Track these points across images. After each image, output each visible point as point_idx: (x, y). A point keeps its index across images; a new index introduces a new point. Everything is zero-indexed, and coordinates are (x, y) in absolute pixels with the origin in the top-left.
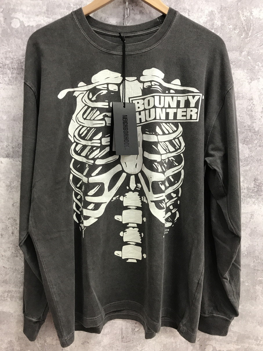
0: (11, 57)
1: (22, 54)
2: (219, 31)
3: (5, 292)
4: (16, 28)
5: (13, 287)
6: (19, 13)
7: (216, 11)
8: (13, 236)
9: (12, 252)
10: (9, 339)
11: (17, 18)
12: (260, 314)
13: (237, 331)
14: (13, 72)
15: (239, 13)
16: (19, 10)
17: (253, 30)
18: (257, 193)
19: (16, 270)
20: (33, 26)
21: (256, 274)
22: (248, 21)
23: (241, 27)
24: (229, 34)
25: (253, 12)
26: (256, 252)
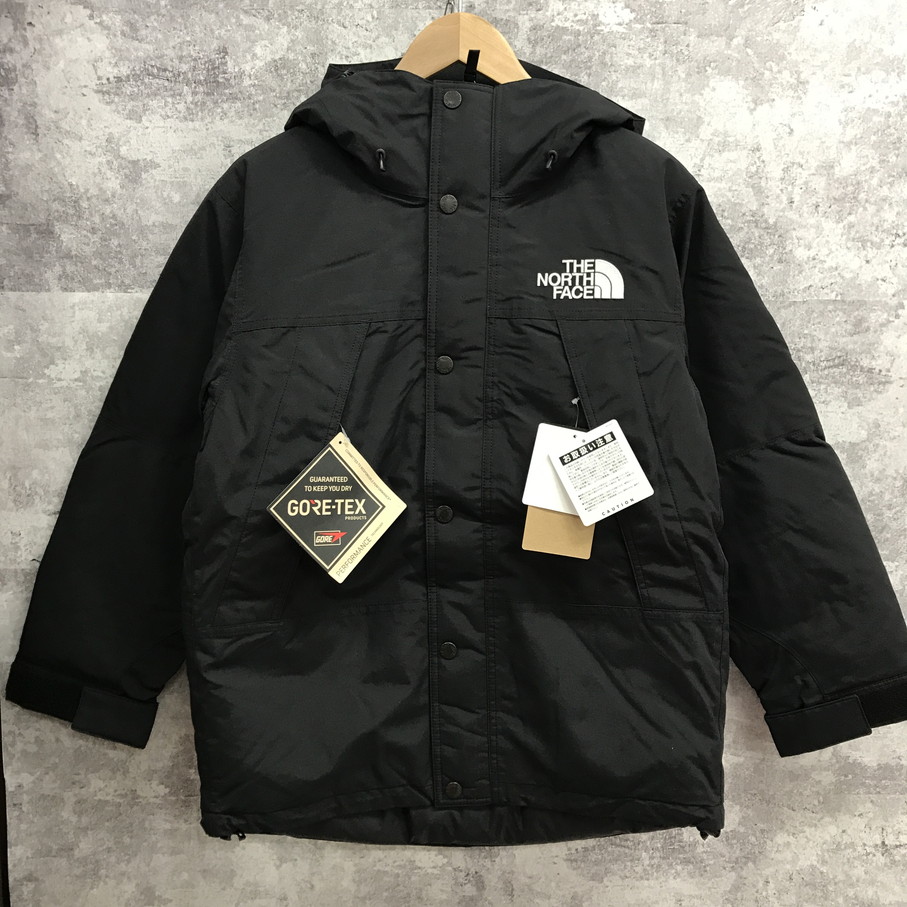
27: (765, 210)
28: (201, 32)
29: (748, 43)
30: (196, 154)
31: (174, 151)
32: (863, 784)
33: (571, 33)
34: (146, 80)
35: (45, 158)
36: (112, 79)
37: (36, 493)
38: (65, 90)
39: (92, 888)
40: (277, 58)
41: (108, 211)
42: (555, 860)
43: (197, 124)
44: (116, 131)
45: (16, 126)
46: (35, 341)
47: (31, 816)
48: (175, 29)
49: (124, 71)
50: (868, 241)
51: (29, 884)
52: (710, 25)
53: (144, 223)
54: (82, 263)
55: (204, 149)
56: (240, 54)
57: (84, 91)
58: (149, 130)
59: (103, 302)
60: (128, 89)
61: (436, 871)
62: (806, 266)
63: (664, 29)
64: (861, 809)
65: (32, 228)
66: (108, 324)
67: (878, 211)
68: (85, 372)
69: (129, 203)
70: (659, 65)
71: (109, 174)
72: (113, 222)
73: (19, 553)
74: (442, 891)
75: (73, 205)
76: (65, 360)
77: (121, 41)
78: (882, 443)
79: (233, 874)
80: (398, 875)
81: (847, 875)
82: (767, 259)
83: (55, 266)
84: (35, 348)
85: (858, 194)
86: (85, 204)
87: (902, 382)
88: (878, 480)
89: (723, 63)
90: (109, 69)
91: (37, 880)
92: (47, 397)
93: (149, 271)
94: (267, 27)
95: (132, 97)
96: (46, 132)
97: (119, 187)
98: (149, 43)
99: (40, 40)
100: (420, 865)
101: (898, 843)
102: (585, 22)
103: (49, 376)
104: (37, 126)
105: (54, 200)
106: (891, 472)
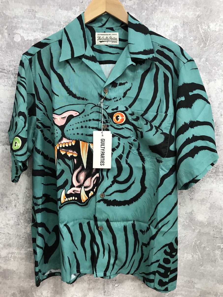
0: (14, 65)
2: (182, 42)
3: (9, 253)
4: (18, 42)
5: (15, 250)
6: (20, 30)
7: (179, 25)
8: (15, 208)
9: (15, 221)
10: (13, 292)
11: (18, 34)
12: (219, 273)
13: (200, 288)
15: (198, 27)
16: (20, 27)
17: (210, 40)
18: (215, 173)
19: (18, 235)
20: (31, 40)
21: (215, 241)
22: (206, 33)
23: (200, 38)
24: (190, 44)
25: (210, 25)
26: (215, 222)
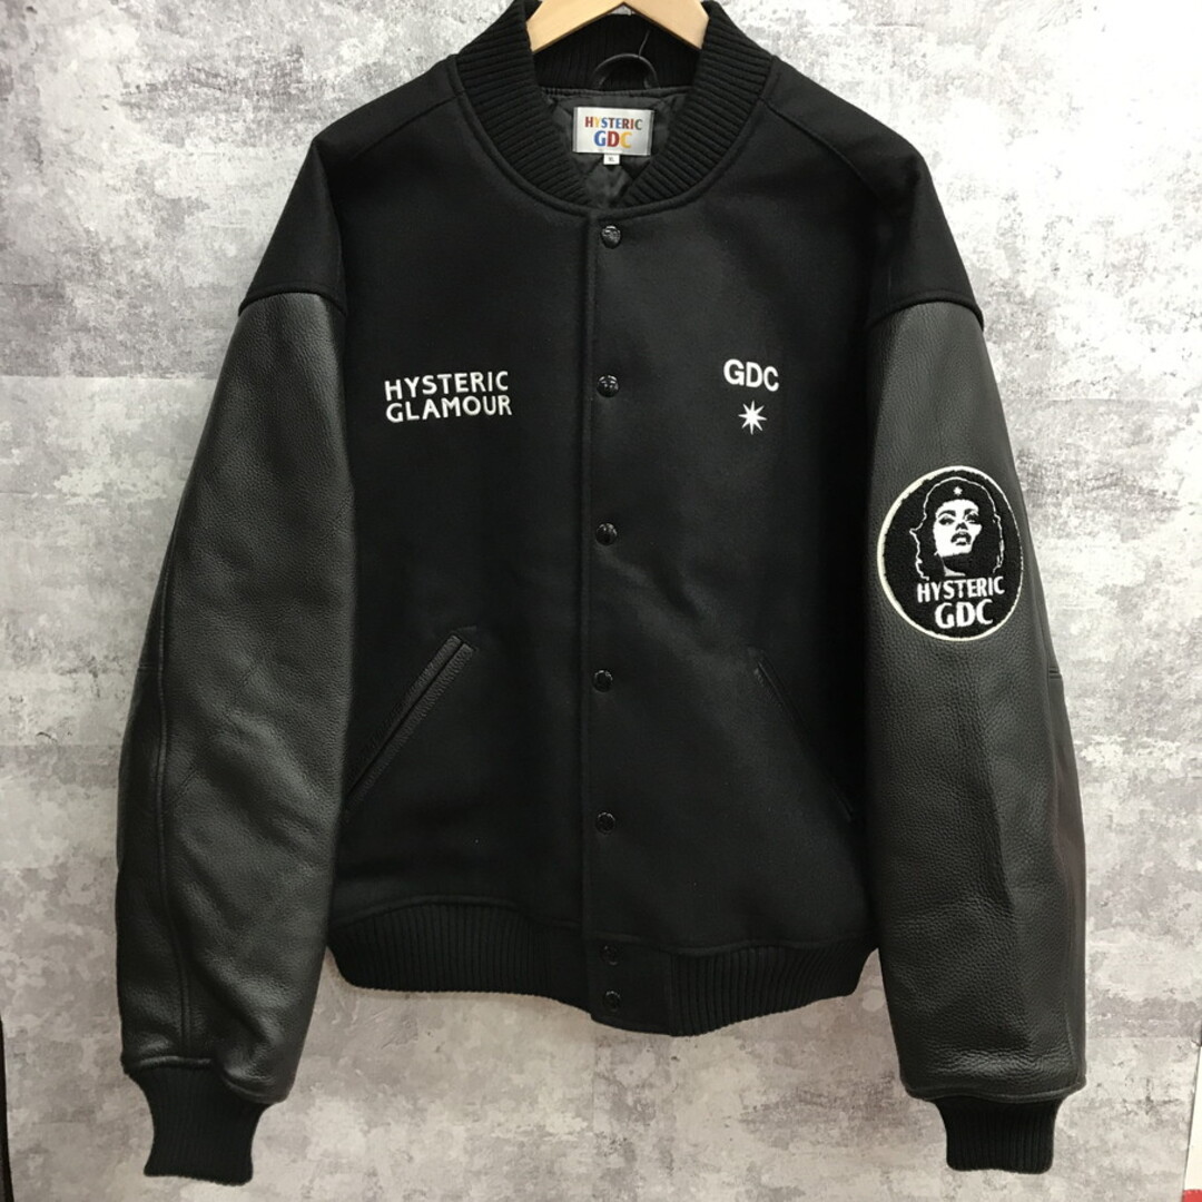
1: (288, 47)
14: (261, 103)
27: (1021, 278)
28: (265, 24)
29: (1004, 54)
30: (259, 191)
31: (228, 188)
32: (1125, 1024)
33: (769, 36)
34: (191, 89)
35: (53, 194)
36: (143, 87)
37: (44, 646)
38: (79, 101)
39: (120, 1162)
40: (370, 62)
41: (138, 267)
42: (728, 1122)
43: (261, 151)
44: (148, 158)
45: (12, 151)
46: (41, 443)
47: (38, 1069)
48: (229, 19)
49: (160, 76)
50: (1155, 322)
51: (37, 1156)
52: (955, 28)
53: (188, 283)
54: (103, 338)
55: (270, 184)
56: (317, 57)
57: (105, 102)
58: (195, 158)
59: (133, 391)
60: (165, 102)
61: (572, 1138)
62: (1072, 356)
63: (892, 32)
64: (1121, 1056)
65: (34, 290)
66: (139, 421)
67: (1169, 282)
68: (110, 484)
69: (168, 257)
70: (885, 81)
71: (140, 217)
72: (147, 283)
73: (21, 725)
74: (580, 1162)
75: (92, 259)
76: (83, 468)
77: (155, 34)
78: (1164, 587)
79: (305, 1142)
80: (522, 1145)
81: (1102, 1140)
82: (1021, 344)
83: (66, 341)
84: (40, 453)
85: (1144, 260)
86: (106, 258)
87: (1192, 509)
88: (1157, 636)
89: (970, 80)
90: (140, 73)
91: (46, 1151)
92: (58, 518)
93: (194, 349)
94: (356, 19)
95: (172, 112)
96: (53, 159)
97: (153, 235)
98: (192, 37)
99: (44, 31)
100: (551, 1131)
101: (1167, 1099)
102: (787, 22)
103: (60, 490)
104: (40, 151)
105: (66, 252)
106: (1173, 625)
